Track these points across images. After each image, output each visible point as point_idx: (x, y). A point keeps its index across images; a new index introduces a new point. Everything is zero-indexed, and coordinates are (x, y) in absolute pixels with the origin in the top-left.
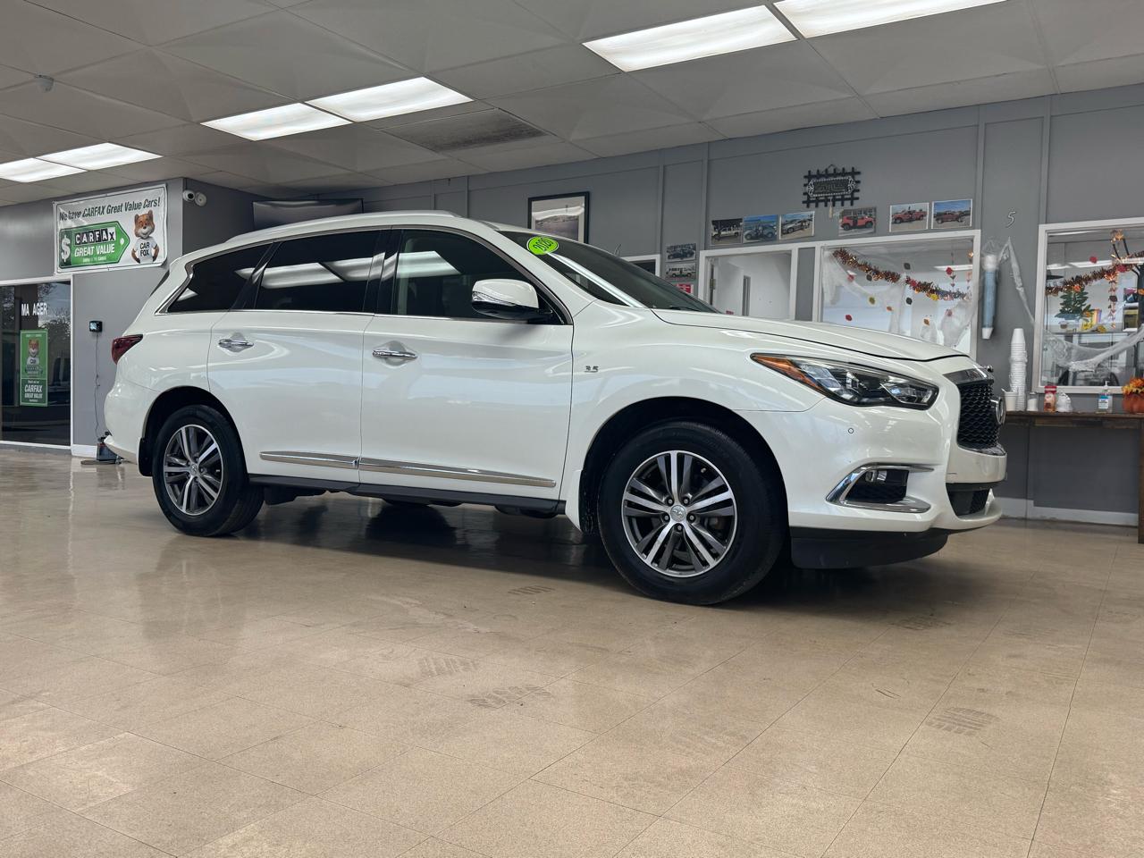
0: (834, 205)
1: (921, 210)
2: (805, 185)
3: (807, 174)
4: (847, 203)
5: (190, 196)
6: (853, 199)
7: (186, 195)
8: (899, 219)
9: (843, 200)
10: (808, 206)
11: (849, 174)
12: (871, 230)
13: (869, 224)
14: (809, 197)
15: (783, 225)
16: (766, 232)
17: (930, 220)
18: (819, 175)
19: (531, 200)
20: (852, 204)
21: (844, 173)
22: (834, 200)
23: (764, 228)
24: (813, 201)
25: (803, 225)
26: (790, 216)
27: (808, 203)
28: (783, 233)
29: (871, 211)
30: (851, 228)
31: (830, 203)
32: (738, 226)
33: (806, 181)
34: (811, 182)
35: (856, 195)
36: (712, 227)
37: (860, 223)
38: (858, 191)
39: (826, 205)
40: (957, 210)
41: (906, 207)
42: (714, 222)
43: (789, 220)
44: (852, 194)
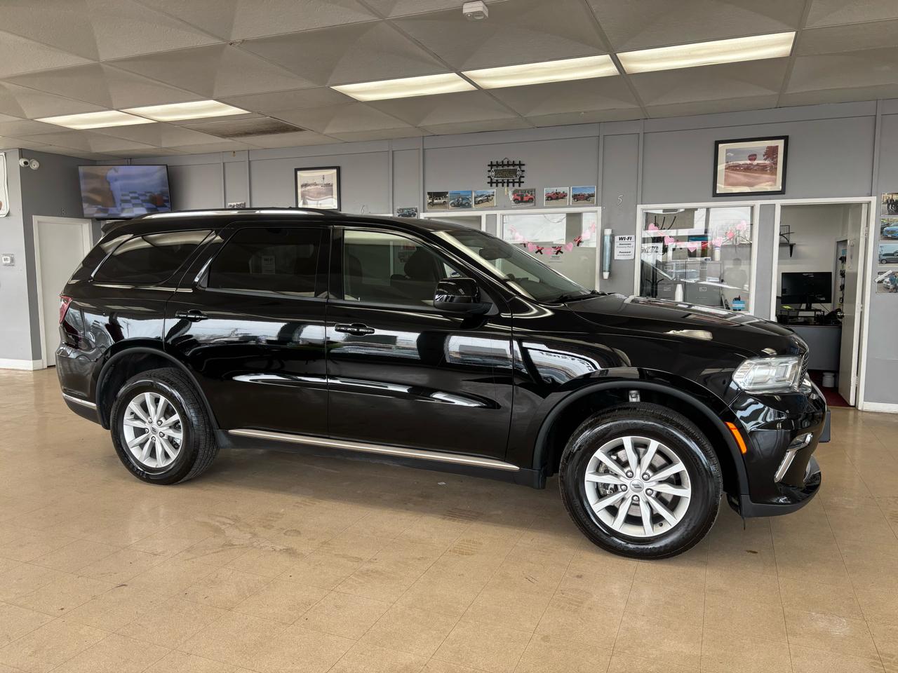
0: (508, 186)
1: (564, 192)
2: (489, 171)
3: (490, 164)
4: (517, 185)
5: (26, 163)
6: (520, 183)
7: (22, 162)
8: (550, 198)
9: (514, 183)
10: (491, 186)
11: (517, 165)
12: (532, 204)
13: (531, 200)
14: (491, 179)
15: (475, 198)
16: (464, 202)
17: (569, 198)
18: (498, 165)
19: (296, 170)
20: (520, 186)
21: (514, 164)
22: (508, 182)
23: (463, 199)
24: (495, 183)
25: (488, 198)
26: (480, 192)
27: (491, 183)
28: (475, 203)
29: (532, 191)
30: (519, 202)
31: (506, 184)
32: (446, 197)
33: (489, 168)
34: (493, 170)
35: (522, 180)
36: (428, 196)
37: (525, 199)
38: (523, 177)
39: (503, 186)
40: (586, 193)
41: (554, 190)
42: (429, 193)
43: (480, 194)
44: (520, 179)
